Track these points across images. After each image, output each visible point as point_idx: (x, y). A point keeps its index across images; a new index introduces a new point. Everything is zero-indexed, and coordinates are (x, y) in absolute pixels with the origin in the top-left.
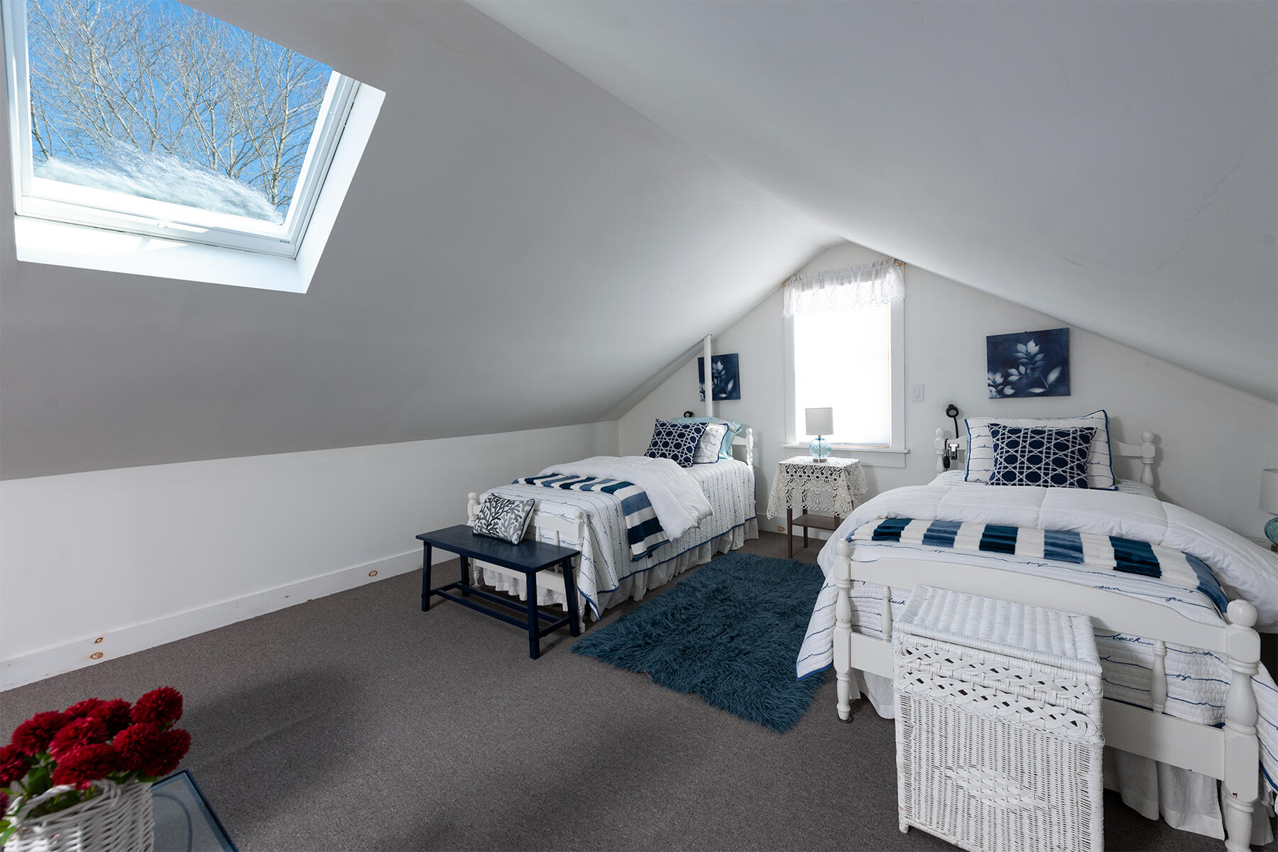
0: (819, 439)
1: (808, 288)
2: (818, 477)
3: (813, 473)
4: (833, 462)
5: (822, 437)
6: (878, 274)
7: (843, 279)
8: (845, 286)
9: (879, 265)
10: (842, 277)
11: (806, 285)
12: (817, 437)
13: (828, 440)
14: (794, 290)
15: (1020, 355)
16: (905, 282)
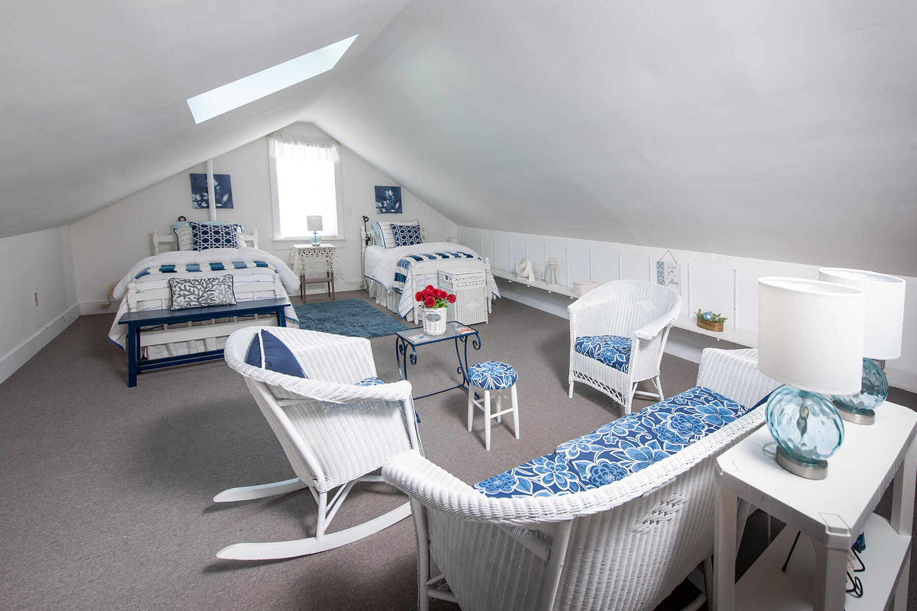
0: (315, 233)
1: (287, 142)
2: (312, 254)
3: (309, 252)
4: (323, 245)
5: (316, 232)
6: (329, 146)
7: (308, 143)
8: (309, 147)
9: (328, 140)
10: (309, 142)
11: (286, 141)
12: (314, 232)
13: (320, 234)
14: (276, 141)
15: (387, 196)
16: (340, 154)
